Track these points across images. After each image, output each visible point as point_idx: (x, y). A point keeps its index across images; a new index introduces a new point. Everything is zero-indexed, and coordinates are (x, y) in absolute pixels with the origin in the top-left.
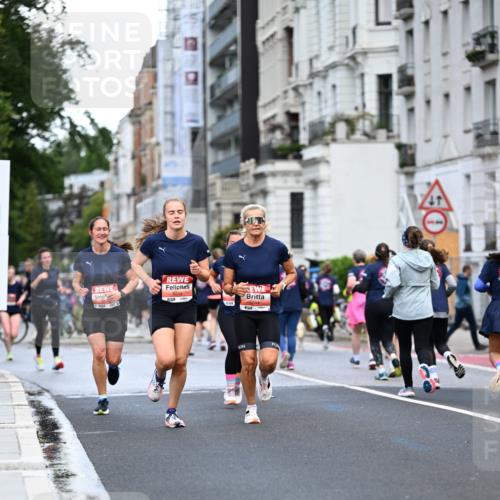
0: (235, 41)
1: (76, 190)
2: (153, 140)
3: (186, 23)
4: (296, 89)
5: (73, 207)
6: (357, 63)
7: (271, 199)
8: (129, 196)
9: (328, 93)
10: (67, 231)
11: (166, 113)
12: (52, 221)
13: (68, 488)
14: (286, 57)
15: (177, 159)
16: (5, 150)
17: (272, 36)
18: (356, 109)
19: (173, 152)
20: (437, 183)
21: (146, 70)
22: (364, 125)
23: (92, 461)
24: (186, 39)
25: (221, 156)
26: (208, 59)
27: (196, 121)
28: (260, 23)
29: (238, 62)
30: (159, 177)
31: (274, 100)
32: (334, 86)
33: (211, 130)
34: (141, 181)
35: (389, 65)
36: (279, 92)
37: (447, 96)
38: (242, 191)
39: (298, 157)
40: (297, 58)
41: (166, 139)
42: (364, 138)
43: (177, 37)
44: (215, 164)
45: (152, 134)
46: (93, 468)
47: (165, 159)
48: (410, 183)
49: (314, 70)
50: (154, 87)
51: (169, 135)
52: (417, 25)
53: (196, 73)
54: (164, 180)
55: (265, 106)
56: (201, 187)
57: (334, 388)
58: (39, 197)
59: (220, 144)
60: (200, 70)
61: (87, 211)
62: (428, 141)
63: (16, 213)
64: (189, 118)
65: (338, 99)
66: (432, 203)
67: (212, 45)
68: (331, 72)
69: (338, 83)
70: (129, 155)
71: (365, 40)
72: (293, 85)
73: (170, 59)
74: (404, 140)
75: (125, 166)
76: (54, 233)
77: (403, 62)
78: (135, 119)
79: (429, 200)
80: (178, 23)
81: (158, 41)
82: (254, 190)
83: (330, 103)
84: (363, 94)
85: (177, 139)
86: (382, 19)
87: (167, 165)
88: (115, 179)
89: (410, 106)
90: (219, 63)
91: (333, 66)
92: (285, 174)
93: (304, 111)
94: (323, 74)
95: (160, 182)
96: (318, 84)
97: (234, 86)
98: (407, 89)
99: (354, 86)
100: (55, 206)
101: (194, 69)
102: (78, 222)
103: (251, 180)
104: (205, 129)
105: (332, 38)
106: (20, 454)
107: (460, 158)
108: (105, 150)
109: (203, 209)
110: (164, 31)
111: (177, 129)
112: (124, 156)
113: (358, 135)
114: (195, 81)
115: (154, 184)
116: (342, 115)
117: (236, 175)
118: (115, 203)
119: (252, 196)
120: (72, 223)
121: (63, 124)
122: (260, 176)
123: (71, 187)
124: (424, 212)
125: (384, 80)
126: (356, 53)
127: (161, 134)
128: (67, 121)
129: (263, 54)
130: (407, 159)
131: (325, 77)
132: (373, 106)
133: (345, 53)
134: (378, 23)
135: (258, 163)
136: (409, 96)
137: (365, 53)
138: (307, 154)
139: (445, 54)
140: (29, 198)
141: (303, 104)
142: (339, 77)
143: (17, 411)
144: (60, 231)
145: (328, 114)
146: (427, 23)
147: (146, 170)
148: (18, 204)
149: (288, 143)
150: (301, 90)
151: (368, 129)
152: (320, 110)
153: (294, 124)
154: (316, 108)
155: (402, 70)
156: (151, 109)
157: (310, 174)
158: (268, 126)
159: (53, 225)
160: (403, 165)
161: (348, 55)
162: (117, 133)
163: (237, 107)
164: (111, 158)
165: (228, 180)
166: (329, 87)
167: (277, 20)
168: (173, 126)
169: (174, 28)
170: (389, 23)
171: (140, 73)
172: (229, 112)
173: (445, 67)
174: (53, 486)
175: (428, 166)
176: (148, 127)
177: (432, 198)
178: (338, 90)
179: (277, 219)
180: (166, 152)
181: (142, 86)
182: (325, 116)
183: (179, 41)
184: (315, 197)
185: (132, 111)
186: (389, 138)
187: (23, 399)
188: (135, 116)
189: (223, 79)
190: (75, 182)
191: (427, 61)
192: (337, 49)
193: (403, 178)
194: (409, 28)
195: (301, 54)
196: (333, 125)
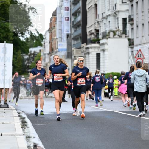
0: (80, 8)
1: (32, 52)
2: (56, 38)
3: (65, 2)
4: (98, 22)
5: (31, 57)
6: (116, 15)
7: (90, 55)
8: (48, 54)
9: (107, 23)
10: (30, 65)
11: (59, 29)
12: (25, 62)
13: (30, 141)
14: (95, 13)
15: (62, 43)
16: (11, 40)
17: (91, 6)
18: (116, 28)
19: (61, 41)
20: (140, 50)
21: (53, 16)
22: (118, 33)
23: (37, 133)
24: (65, 7)
25: (76, 42)
26: (72, 13)
27: (68, 32)
28: (87, 3)
29: (81, 14)
30: (57, 48)
31: (92, 26)
32: (109, 21)
33: (72, 34)
34: (52, 50)
35: (126, 15)
36: (93, 23)
37: (143, 24)
38: (82, 53)
39: (99, 43)
40: (98, 13)
41: (59, 37)
42: (118, 37)
43: (63, 7)
44: (74, 45)
45: (55, 36)
46: (37, 135)
47: (59, 43)
48: (132, 50)
49: (103, 17)
50: (56, 22)
51: (60, 36)
52: (134, 3)
53: (68, 18)
54: (59, 49)
55: (89, 27)
56: (70, 51)
57: (109, 111)
58: (22, 55)
59: (75, 39)
60: (69, 17)
61: (36, 58)
62: (137, 38)
63: (14, 59)
64: (66, 31)
65: (111, 25)
66: (138, 56)
67: (73, 9)
68: (108, 17)
69: (110, 21)
70: (48, 42)
71: (119, 8)
72: (97, 21)
73: (61, 13)
74: (130, 37)
75: (47, 45)
76: (26, 65)
77: (130, 14)
78: (50, 31)
79: (138, 55)
80: (63, 2)
81: (57, 8)
82: (85, 52)
83: (108, 26)
84: (118, 24)
85: (63, 37)
86: (124, 1)
87: (59, 45)
88: (44, 49)
89: (132, 28)
90: (75, 14)
91: (109, 15)
92: (95, 47)
93: (100, 29)
94: (106, 18)
95: (57, 50)
96: (105, 21)
97: (79, 22)
98: (131, 22)
99: (115, 21)
100: (26, 57)
101: (68, 16)
102: (33, 62)
103: (85, 49)
104: (71, 34)
105: (109, 7)
106: (16, 131)
107: (147, 43)
108: (41, 40)
109: (70, 58)
110: (59, 5)
111: (63, 34)
112: (47, 42)
113: (116, 36)
114: (68, 20)
115: (56, 51)
116: (112, 30)
117: (80, 48)
118: (44, 56)
119: (85, 54)
120: (31, 62)
121: (28, 33)
122: (87, 48)
123: (31, 51)
124: (136, 59)
125: (124, 20)
126: (116, 12)
127: (58, 36)
128: (30, 32)
129: (88, 12)
130: (131, 43)
131: (107, 19)
132: (121, 28)
133: (113, 12)
134: (123, 3)
135: (87, 44)
136: (132, 24)
137: (119, 12)
138: (101, 42)
139: (142, 12)
140: (18, 55)
141: (100, 27)
142: (111, 19)
143: (15, 118)
144: (28, 65)
145: (108, 30)
146: (137, 3)
147: (53, 46)
148: (15, 56)
149: (96, 38)
150: (100, 23)
151: (119, 34)
152: (105, 28)
153: (97, 33)
154: (104, 28)
155: (130, 17)
156: (55, 28)
157: (102, 48)
158: (90, 33)
159: (26, 63)
160: (130, 45)
161: (114, 12)
162: (45, 35)
163: (80, 28)
164: (43, 43)
165: (78, 49)
166: (108, 22)
167: (92, 2)
168: (61, 33)
169: (62, 4)
170: (126, 3)
171: (52, 17)
172: (78, 29)
173: (143, 16)
174: (25, 140)
175: (137, 45)
176: (54, 34)
177: (139, 55)
178: (111, 22)
179: (92, 61)
180: (59, 41)
181: (52, 21)
182: (107, 30)
183: (63, 8)
184: (104, 55)
185: (49, 29)
186: (126, 37)
187: (17, 115)
188: (50, 30)
189: (76, 19)
190: (32, 50)
191: (137, 14)
192: (110, 10)
193: (130, 49)
194: (132, 4)
195: (100, 12)
196: (109, 33)
